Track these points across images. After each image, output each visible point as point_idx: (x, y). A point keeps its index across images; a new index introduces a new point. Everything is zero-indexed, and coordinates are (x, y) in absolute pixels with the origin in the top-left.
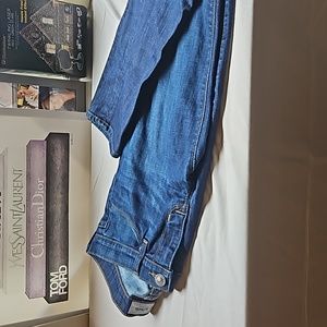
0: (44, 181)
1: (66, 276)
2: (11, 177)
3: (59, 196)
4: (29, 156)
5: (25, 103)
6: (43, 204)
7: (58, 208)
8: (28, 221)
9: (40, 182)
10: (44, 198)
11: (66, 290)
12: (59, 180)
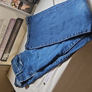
0: (11, 30)
1: (8, 56)
2: (2, 27)
3: (14, 35)
4: (10, 22)
5: (15, 5)
6: (9, 36)
7: (13, 38)
8: (3, 40)
9: (10, 30)
10: (10, 35)
11: (7, 59)
12: (16, 31)
